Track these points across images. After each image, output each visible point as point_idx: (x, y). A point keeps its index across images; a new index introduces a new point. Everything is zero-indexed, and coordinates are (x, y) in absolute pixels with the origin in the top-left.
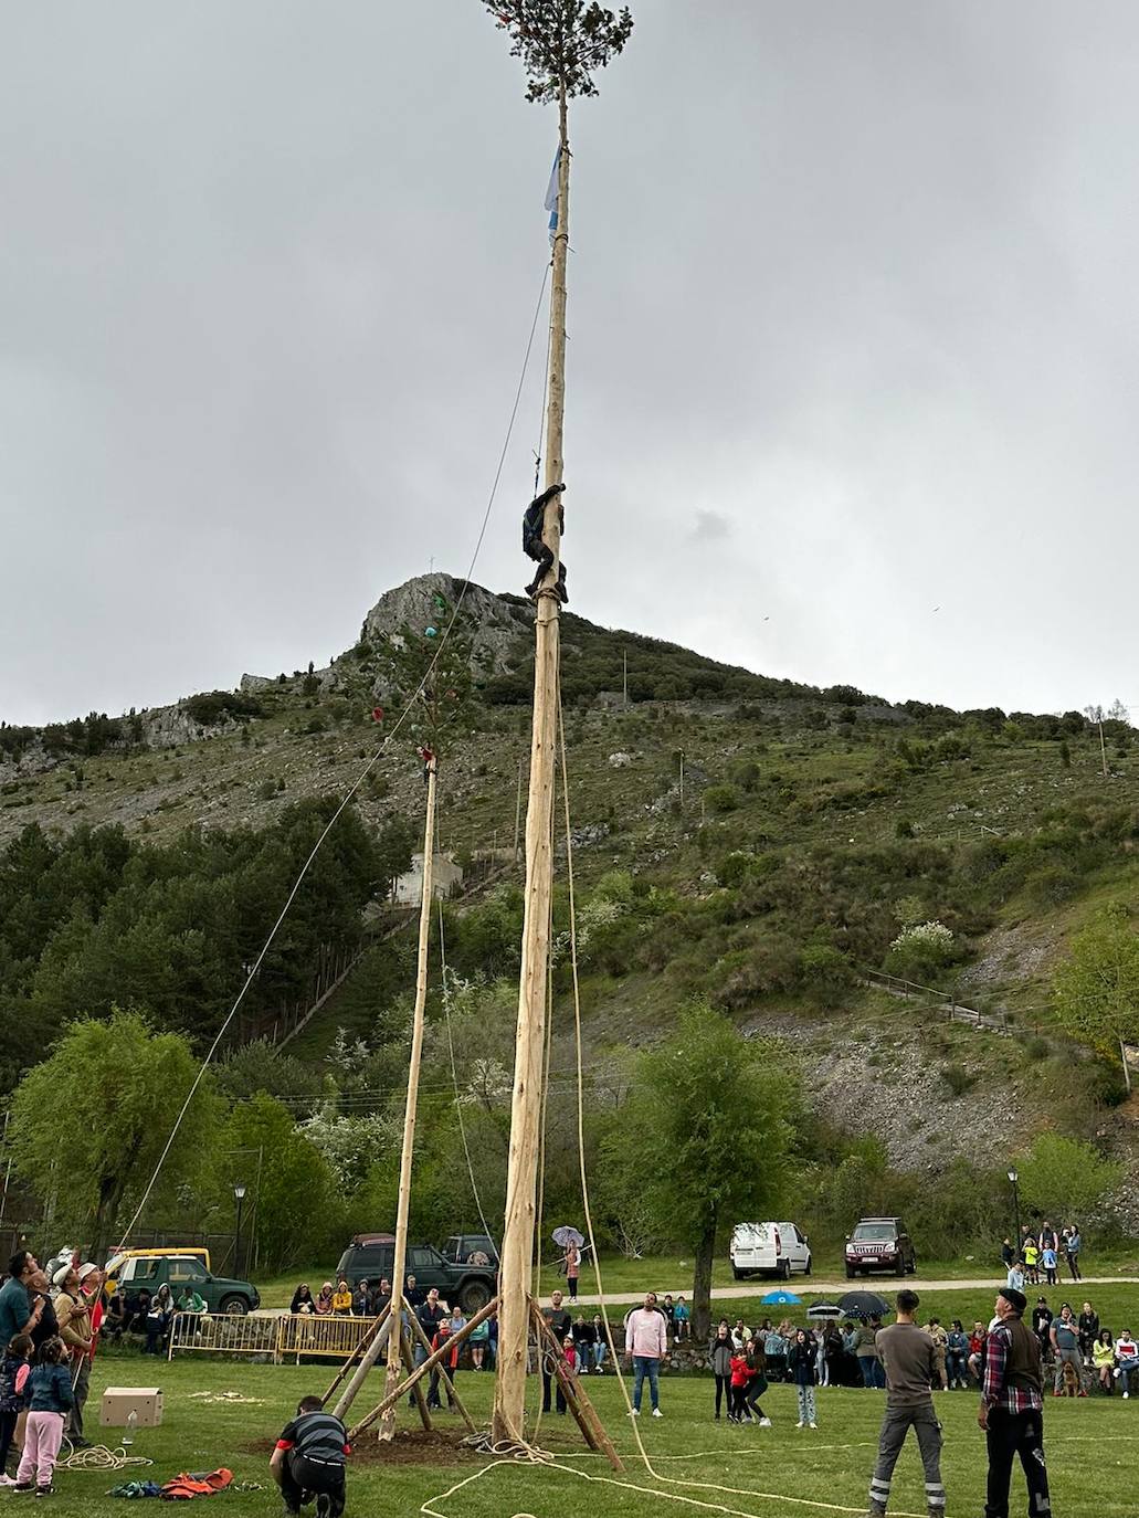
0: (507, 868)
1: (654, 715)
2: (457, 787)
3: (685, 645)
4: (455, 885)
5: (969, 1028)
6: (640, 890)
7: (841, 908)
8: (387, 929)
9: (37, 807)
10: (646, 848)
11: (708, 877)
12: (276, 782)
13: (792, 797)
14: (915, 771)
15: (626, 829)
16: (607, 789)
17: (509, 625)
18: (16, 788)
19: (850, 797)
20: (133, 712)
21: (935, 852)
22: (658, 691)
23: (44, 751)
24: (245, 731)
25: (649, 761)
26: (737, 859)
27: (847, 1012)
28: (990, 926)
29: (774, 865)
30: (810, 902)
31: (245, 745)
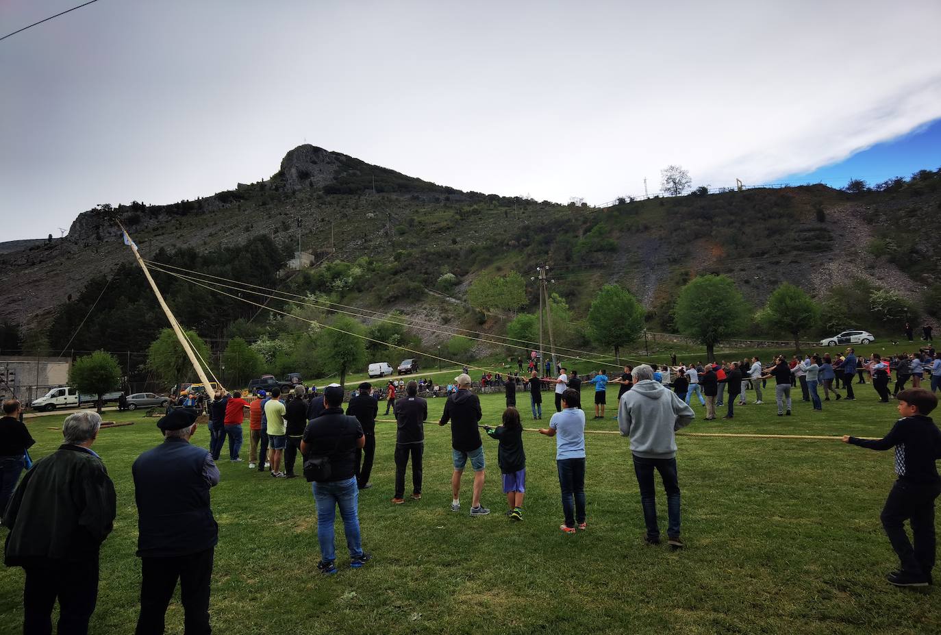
0: (330, 255)
1: (383, 199)
2: (313, 226)
4: (311, 262)
5: (452, 304)
6: (371, 263)
7: (427, 269)
8: (288, 278)
9: (165, 236)
10: (375, 248)
11: (392, 259)
12: (250, 225)
13: (423, 229)
14: (462, 220)
15: (370, 241)
16: (364, 226)
17: (334, 163)
18: (157, 229)
19: (441, 229)
20: (198, 198)
22: (386, 189)
23: (166, 214)
24: (239, 205)
25: (380, 216)
26: (400, 252)
27: (422, 301)
28: (467, 273)
29: (410, 255)
30: (418, 267)
31: (239, 211)
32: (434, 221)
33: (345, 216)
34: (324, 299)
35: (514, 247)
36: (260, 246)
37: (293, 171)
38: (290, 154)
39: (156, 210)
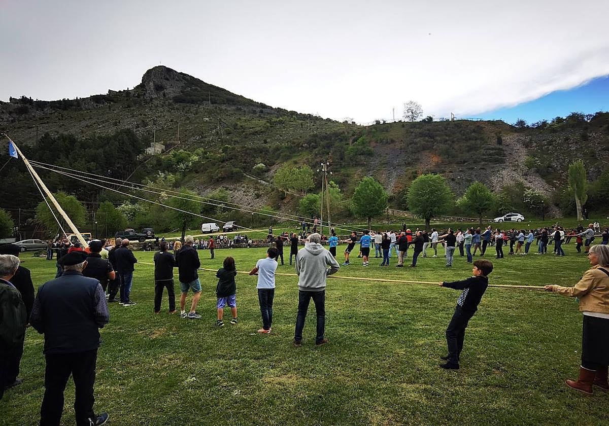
0: (176, 146)
1: (216, 108)
2: (165, 124)
3: (227, 90)
4: (163, 150)
5: (263, 185)
6: (205, 153)
7: (246, 159)
8: (145, 160)
9: (50, 124)
10: (209, 142)
11: (221, 151)
12: (118, 121)
13: (244, 132)
14: (271, 127)
15: (206, 137)
16: (202, 127)
17: (182, 81)
18: (43, 118)
19: (256, 132)
20: (77, 98)
21: (266, 148)
22: (218, 102)
23: (51, 108)
24: (109, 106)
25: (213, 121)
26: (227, 147)
27: (241, 182)
28: (274, 164)
29: (234, 149)
30: (239, 158)
31: (110, 110)
32: (252, 126)
33: (188, 119)
34: (171, 176)
35: (307, 148)
36: (125, 137)
37: (151, 84)
38: (149, 72)
39: (41, 105)
